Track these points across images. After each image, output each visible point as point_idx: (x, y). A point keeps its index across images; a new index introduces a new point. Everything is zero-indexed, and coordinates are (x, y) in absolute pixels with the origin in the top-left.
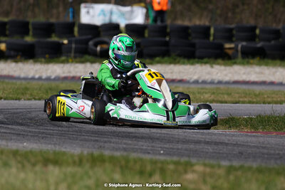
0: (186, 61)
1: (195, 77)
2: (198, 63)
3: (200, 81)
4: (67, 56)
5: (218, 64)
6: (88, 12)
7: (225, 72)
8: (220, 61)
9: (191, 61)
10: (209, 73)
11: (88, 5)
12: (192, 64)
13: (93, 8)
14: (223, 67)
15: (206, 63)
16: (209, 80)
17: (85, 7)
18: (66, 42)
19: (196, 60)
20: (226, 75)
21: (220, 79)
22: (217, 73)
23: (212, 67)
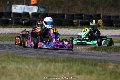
0: (58, 27)
1: (63, 33)
2: (63, 27)
3: (65, 35)
4: (11, 25)
5: (71, 28)
6: (15, 8)
7: (74, 31)
8: (71, 27)
9: (60, 27)
10: (68, 32)
11: (15, 5)
12: (61, 28)
13: (17, 6)
14: (73, 29)
15: (66, 28)
16: (68, 34)
17: (14, 6)
18: (10, 19)
19: (62, 27)
20: (75, 32)
21: (73, 34)
22: (71, 32)
23: (69, 29)
